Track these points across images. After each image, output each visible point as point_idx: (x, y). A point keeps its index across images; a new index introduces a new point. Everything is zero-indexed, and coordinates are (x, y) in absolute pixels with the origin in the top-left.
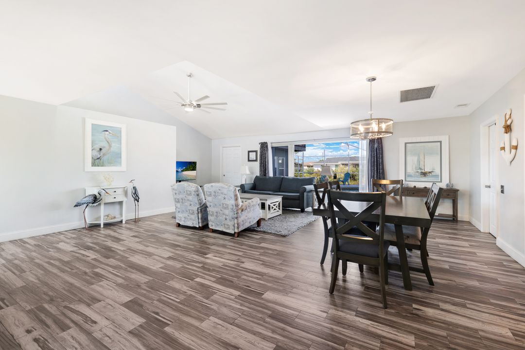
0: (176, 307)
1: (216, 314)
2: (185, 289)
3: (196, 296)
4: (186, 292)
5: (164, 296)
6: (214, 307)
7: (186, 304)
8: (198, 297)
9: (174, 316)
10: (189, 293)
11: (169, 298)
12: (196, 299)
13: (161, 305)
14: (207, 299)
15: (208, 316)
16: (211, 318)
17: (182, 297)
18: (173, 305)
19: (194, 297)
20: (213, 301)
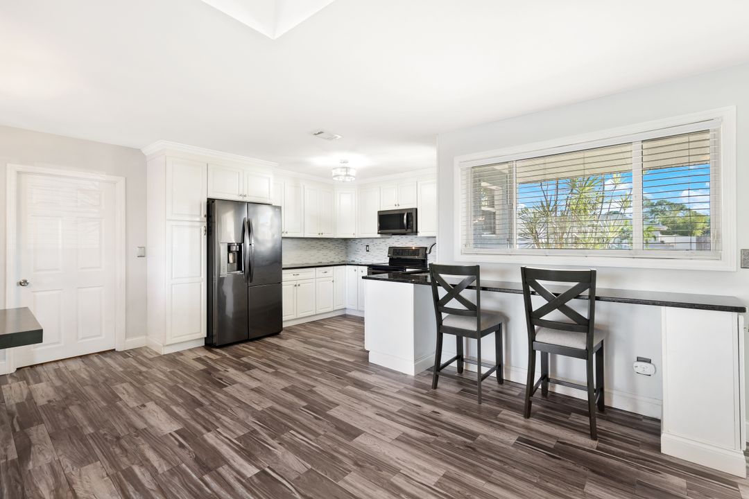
0: (295, 424)
1: (254, 413)
2: (279, 451)
3: (267, 436)
4: (280, 444)
5: (311, 440)
6: (251, 420)
7: (283, 426)
8: (265, 435)
9: (298, 414)
10: (275, 443)
11: (304, 436)
12: (268, 432)
13: (313, 428)
14: (255, 430)
15: (263, 412)
16: (260, 409)
17: (286, 436)
18: (299, 427)
19: (269, 435)
20: (247, 426)
